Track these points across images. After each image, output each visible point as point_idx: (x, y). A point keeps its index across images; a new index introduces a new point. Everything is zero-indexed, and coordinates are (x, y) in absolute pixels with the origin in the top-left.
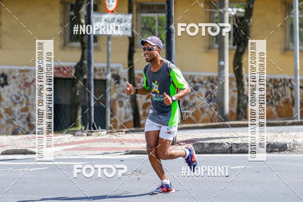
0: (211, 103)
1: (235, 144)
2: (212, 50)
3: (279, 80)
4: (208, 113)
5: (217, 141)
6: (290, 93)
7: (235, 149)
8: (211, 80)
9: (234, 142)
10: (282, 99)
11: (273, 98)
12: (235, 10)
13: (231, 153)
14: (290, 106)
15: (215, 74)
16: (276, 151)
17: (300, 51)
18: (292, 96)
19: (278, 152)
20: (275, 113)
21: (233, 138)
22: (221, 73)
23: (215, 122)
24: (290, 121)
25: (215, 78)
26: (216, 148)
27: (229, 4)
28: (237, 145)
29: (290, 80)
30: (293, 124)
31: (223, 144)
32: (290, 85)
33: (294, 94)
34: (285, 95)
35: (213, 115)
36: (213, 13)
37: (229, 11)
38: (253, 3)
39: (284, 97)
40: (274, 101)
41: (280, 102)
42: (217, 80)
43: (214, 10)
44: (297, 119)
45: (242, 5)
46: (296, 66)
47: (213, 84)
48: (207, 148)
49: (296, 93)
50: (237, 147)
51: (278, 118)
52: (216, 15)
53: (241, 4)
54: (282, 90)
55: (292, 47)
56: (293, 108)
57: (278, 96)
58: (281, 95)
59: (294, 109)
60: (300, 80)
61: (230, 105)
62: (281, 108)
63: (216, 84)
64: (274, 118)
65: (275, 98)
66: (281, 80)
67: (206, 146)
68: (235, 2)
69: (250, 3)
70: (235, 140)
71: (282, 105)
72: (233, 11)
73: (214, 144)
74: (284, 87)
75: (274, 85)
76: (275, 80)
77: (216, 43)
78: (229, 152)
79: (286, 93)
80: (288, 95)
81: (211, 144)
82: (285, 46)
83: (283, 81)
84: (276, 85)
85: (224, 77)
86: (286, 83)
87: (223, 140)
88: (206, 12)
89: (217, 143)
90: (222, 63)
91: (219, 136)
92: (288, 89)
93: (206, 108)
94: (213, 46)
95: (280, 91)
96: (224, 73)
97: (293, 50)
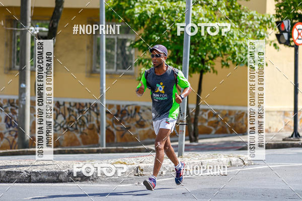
0: (11, 129)
1: (35, 172)
2: (13, 72)
3: (85, 104)
4: (7, 138)
5: (14, 169)
6: (95, 119)
7: (34, 178)
8: (11, 103)
9: (34, 170)
10: (87, 125)
11: (78, 123)
12: (38, 28)
13: (30, 182)
14: (96, 132)
15: (16, 97)
16: (78, 181)
17: (107, 74)
18: (98, 122)
19: (80, 181)
20: (80, 139)
21: (32, 166)
22: (22, 96)
23: (15, 149)
24: (96, 149)
25: (15, 102)
26: (13, 177)
27: (31, 22)
28: (36, 174)
29: (96, 105)
30: (98, 152)
31: (21, 172)
32: (95, 110)
33: (99, 120)
34: (90, 121)
35: (13, 141)
36: (15, 31)
37: (31, 30)
38: (57, 21)
39: (89, 123)
40: (78, 127)
41: (85, 128)
42: (18, 103)
43: (16, 29)
44: (103, 146)
45: (46, 24)
46: (102, 90)
47: (13, 108)
48: (3, 177)
49: (102, 119)
50: (37, 176)
51: (82, 146)
52: (18, 34)
53: (44, 22)
54: (88, 115)
55: (98, 70)
56: (98, 134)
57: (83, 121)
58: (86, 121)
59: (99, 136)
60: (106, 105)
61: (31, 131)
62: (86, 134)
63: (17, 108)
64: (79, 145)
65: (80, 123)
66: (86, 104)
67: (3, 174)
68: (38, 20)
69: (54, 22)
70: (34, 169)
71: (87, 131)
72: (36, 30)
73: (12, 172)
74: (90, 113)
75: (78, 109)
76: (80, 104)
77: (17, 65)
78: (27, 181)
79: (92, 118)
80: (93, 120)
81: (7, 172)
82: (91, 68)
83: (88, 105)
84: (81, 109)
85: (25, 100)
86: (91, 108)
87: (22, 168)
88: (7, 30)
89: (15, 172)
90: (23, 85)
91: (18, 164)
92: (93, 115)
93: (5, 133)
94: (14, 67)
95: (85, 116)
96: (25, 96)
97: (99, 73)
